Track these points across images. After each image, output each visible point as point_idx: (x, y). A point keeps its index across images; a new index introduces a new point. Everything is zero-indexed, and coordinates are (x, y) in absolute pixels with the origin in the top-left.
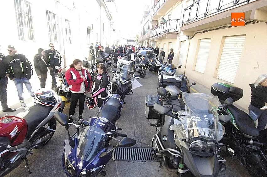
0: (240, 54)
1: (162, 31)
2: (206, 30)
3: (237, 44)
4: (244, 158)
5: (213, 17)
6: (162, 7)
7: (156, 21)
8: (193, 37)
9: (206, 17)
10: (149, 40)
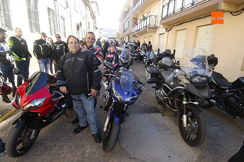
0: (211, 39)
1: (143, 26)
2: (182, 22)
3: (208, 32)
4: (223, 103)
5: (188, 11)
6: (141, 6)
7: (135, 19)
8: (170, 30)
9: (182, 11)
10: (129, 36)
